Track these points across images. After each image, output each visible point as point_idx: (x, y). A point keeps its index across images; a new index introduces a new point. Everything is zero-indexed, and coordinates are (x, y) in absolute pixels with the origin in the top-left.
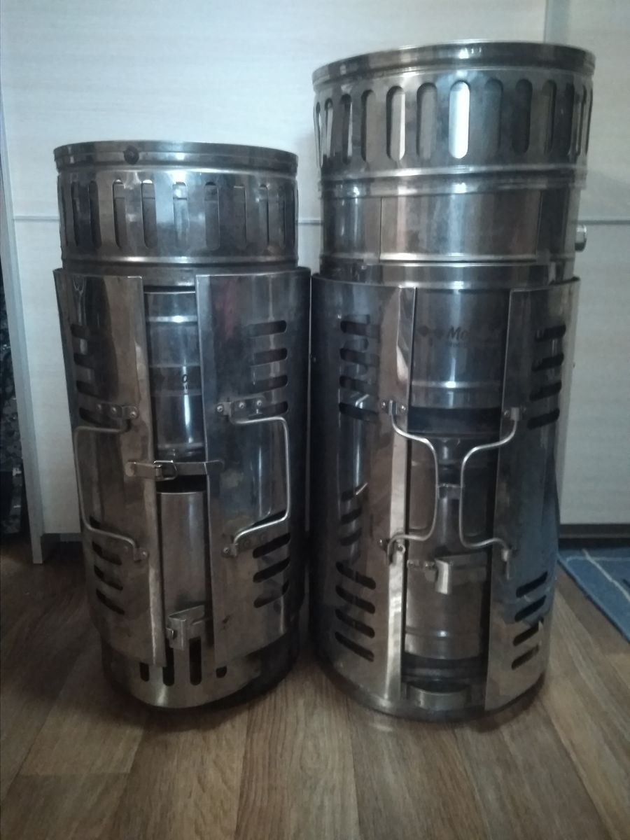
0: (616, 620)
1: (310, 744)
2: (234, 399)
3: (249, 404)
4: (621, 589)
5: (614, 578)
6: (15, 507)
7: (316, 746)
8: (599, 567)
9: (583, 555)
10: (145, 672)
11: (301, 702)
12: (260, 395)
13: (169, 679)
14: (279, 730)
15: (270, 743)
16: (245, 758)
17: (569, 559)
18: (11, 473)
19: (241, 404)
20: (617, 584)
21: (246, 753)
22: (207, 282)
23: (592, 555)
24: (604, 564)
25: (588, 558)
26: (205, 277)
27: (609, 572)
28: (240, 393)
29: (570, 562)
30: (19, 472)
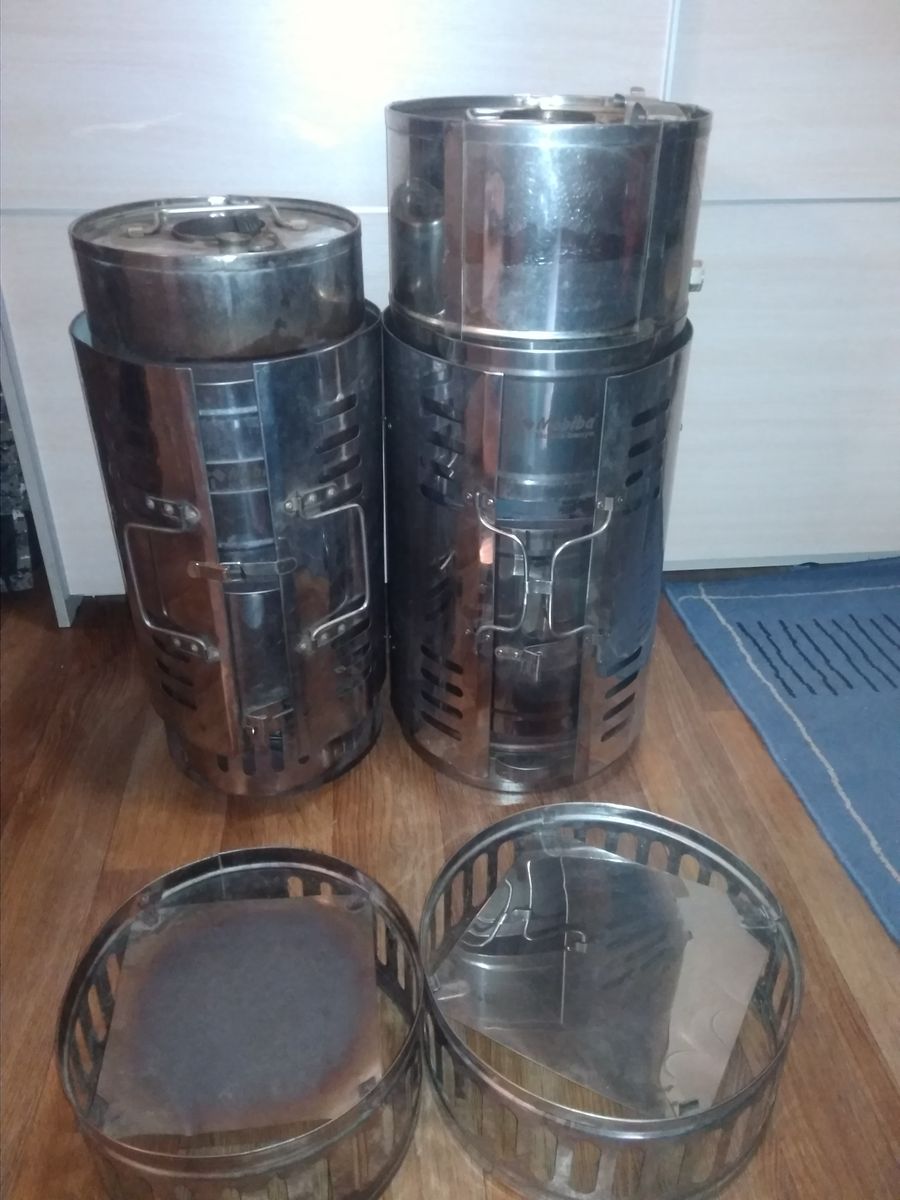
0: (722, 672)
1: (399, 822)
2: (302, 493)
3: (321, 495)
4: (734, 634)
5: (728, 621)
6: (22, 558)
7: (405, 823)
8: (713, 606)
9: (698, 593)
10: (224, 765)
11: (387, 780)
12: (332, 484)
13: (249, 768)
14: (366, 808)
15: (358, 823)
16: (334, 838)
17: (682, 599)
18: (11, 516)
19: (312, 498)
20: (730, 628)
21: (334, 833)
22: (266, 371)
23: (708, 593)
24: (717, 603)
25: (704, 596)
26: (263, 366)
27: (724, 614)
28: (310, 485)
29: (682, 603)
30: (21, 515)
